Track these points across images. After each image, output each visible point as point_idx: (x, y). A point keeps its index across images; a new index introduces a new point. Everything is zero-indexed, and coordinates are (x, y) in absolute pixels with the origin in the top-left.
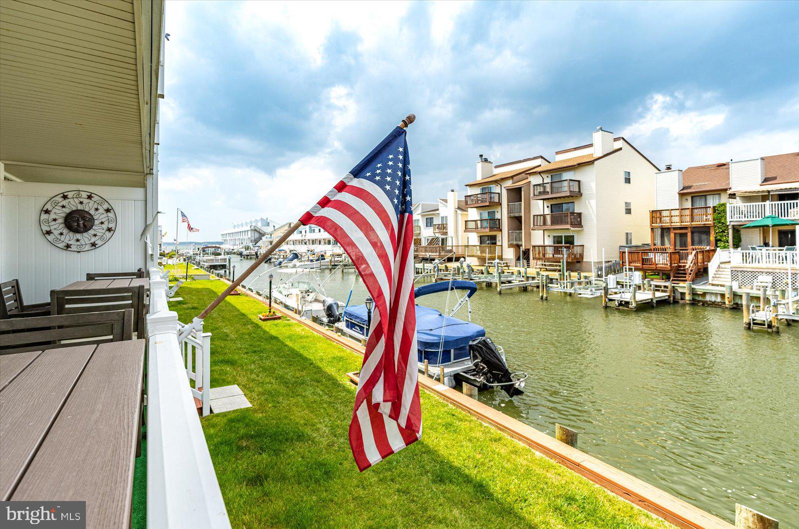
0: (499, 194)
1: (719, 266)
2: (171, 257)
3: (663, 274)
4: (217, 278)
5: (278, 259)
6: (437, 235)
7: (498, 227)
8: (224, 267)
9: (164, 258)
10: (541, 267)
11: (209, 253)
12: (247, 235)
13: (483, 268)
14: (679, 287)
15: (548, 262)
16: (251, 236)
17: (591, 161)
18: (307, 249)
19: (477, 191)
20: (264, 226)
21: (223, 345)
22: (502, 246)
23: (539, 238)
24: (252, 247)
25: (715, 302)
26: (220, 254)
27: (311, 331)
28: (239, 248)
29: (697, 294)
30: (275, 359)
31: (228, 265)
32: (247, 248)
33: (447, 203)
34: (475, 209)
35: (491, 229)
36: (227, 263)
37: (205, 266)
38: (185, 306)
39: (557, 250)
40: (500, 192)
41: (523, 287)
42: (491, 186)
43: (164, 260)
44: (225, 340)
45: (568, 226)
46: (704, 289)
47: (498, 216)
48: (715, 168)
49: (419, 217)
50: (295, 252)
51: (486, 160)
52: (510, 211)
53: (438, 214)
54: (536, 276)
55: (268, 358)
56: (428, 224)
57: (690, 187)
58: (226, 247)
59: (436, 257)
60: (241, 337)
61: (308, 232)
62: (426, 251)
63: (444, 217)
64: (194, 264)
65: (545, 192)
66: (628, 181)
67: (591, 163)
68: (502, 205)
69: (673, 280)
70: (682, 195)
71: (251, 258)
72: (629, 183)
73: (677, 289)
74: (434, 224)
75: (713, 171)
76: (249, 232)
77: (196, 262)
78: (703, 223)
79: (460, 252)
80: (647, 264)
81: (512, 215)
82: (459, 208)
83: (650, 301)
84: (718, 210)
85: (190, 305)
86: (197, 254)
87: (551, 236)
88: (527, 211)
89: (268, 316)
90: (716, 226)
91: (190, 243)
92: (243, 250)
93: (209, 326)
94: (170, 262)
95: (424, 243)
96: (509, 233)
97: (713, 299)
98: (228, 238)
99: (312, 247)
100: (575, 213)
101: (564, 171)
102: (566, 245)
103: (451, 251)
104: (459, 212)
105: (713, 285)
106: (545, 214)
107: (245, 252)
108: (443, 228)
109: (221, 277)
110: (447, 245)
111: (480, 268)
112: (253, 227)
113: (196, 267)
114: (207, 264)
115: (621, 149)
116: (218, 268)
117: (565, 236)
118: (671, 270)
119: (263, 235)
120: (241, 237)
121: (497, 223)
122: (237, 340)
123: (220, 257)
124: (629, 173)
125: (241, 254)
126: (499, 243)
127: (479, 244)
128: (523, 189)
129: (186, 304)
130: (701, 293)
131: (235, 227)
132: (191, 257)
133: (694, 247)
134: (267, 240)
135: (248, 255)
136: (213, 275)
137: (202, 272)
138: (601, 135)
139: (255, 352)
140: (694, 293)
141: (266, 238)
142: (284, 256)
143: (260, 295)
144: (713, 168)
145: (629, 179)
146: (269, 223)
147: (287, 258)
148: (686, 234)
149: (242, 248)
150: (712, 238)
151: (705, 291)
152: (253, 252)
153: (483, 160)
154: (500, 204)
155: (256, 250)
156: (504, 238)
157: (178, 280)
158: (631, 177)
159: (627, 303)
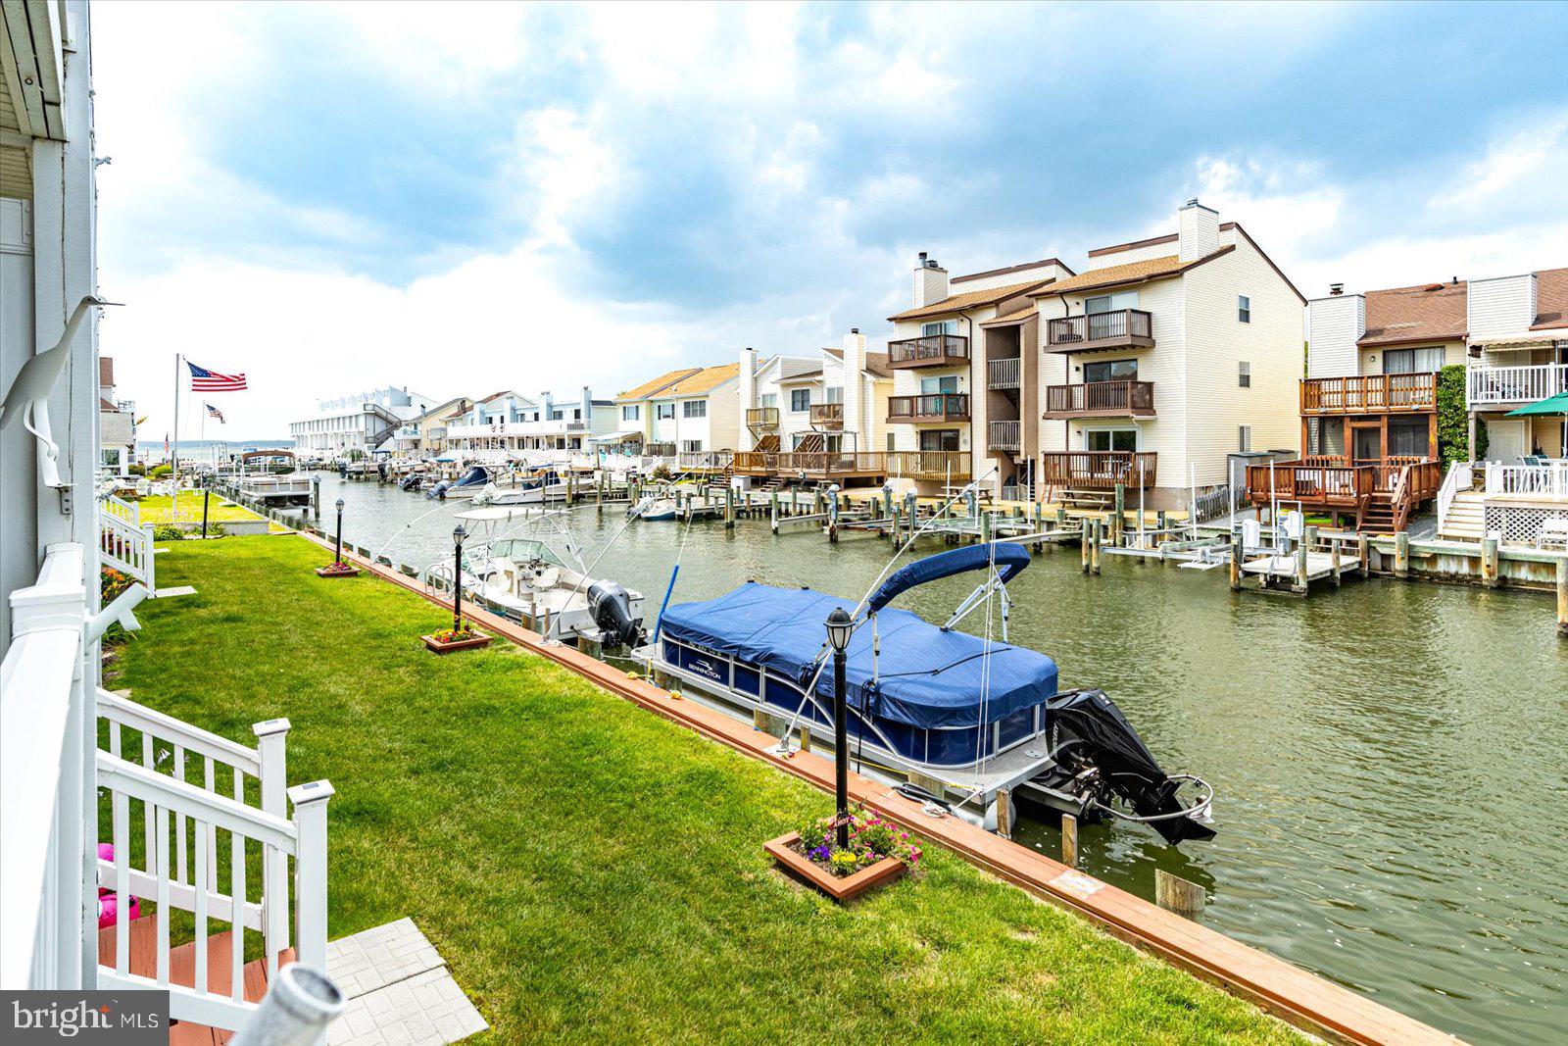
0: (966, 338)
1: (1454, 497)
2: (161, 476)
3: (1340, 515)
4: (287, 530)
5: (436, 482)
6: (819, 428)
7: (963, 411)
8: (302, 500)
9: (144, 481)
10: (1065, 499)
11: (262, 468)
12: (357, 426)
13: (934, 503)
14: (1380, 542)
15: (1080, 488)
16: (367, 429)
17: (1177, 272)
18: (507, 458)
19: (915, 331)
20: (397, 405)
21: (333, 746)
22: (971, 453)
23: (1055, 436)
24: (369, 454)
25: (1457, 573)
26: (291, 470)
27: (585, 681)
28: (335, 455)
29: (1419, 558)
30: (513, 791)
31: (312, 496)
32: (356, 456)
33: (842, 359)
34: (910, 372)
35: (949, 416)
36: (311, 493)
37: (255, 499)
38: (203, 613)
39: (1096, 464)
40: (968, 335)
41: (1035, 545)
42: (946, 322)
43: (142, 485)
44: (337, 723)
45: (1128, 412)
46: (1433, 548)
47: (962, 388)
48: (1423, 294)
49: (777, 389)
50: (476, 465)
51: (933, 265)
52: (991, 376)
53: (820, 382)
54: (1057, 520)
55: (486, 787)
56: (796, 404)
57: (1380, 332)
58: (304, 452)
59: (820, 477)
60: (384, 709)
61: (507, 419)
62: (796, 464)
63: (833, 389)
64: (222, 493)
65: (1071, 337)
66: (1244, 317)
67: (1176, 274)
68: (973, 364)
69: (1362, 528)
70: (1363, 348)
71: (367, 480)
72: (1247, 321)
73: (1374, 548)
74: (812, 403)
75: (1420, 300)
76: (362, 420)
77: (229, 488)
78: (1415, 407)
79: (872, 466)
80: (1305, 495)
81: (997, 386)
82: (869, 370)
83: (1329, 574)
84: (1446, 380)
85: (217, 610)
86: (231, 470)
87: (1083, 432)
88: (1030, 377)
89: (451, 640)
90: (1440, 414)
91: (211, 444)
92: (347, 460)
93: (281, 674)
94: (159, 488)
95: (787, 446)
96: (988, 426)
97: (1453, 567)
98: (307, 432)
99: (519, 454)
100: (1140, 383)
101: (1112, 291)
102: (1116, 452)
103: (852, 464)
104: (870, 378)
105: (1446, 538)
106: (1070, 383)
107: (352, 465)
108: (832, 413)
109: (299, 526)
110: (842, 451)
111: (926, 502)
112: (369, 408)
113: (228, 501)
114: (257, 495)
115: (1232, 248)
116: (288, 504)
117: (1114, 432)
118: (1357, 507)
119: (397, 426)
120: (341, 431)
121: (961, 402)
122: (375, 722)
123: (291, 477)
124: (1247, 299)
125: (342, 470)
126: (964, 447)
127: (918, 450)
128: (1022, 330)
129: (204, 605)
130: (1428, 556)
131: (323, 407)
132: (213, 476)
133: (1393, 458)
134: (406, 437)
135: (361, 473)
136: (275, 522)
137: (245, 514)
138: (1196, 216)
139: (440, 766)
140: (1412, 557)
141: (405, 432)
142: (450, 474)
143: (414, 576)
144: (1419, 294)
145: (1247, 312)
146: (409, 398)
147: (458, 478)
148: (1377, 430)
149: (344, 455)
150: (1433, 439)
151: (1436, 551)
152: (371, 464)
153: (928, 264)
154: (967, 361)
155: (380, 461)
156: (976, 437)
157: (180, 538)
158: (1250, 309)
159: (1287, 581)
